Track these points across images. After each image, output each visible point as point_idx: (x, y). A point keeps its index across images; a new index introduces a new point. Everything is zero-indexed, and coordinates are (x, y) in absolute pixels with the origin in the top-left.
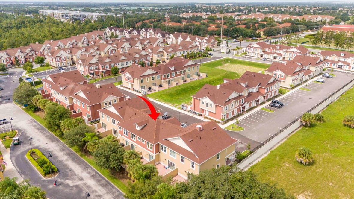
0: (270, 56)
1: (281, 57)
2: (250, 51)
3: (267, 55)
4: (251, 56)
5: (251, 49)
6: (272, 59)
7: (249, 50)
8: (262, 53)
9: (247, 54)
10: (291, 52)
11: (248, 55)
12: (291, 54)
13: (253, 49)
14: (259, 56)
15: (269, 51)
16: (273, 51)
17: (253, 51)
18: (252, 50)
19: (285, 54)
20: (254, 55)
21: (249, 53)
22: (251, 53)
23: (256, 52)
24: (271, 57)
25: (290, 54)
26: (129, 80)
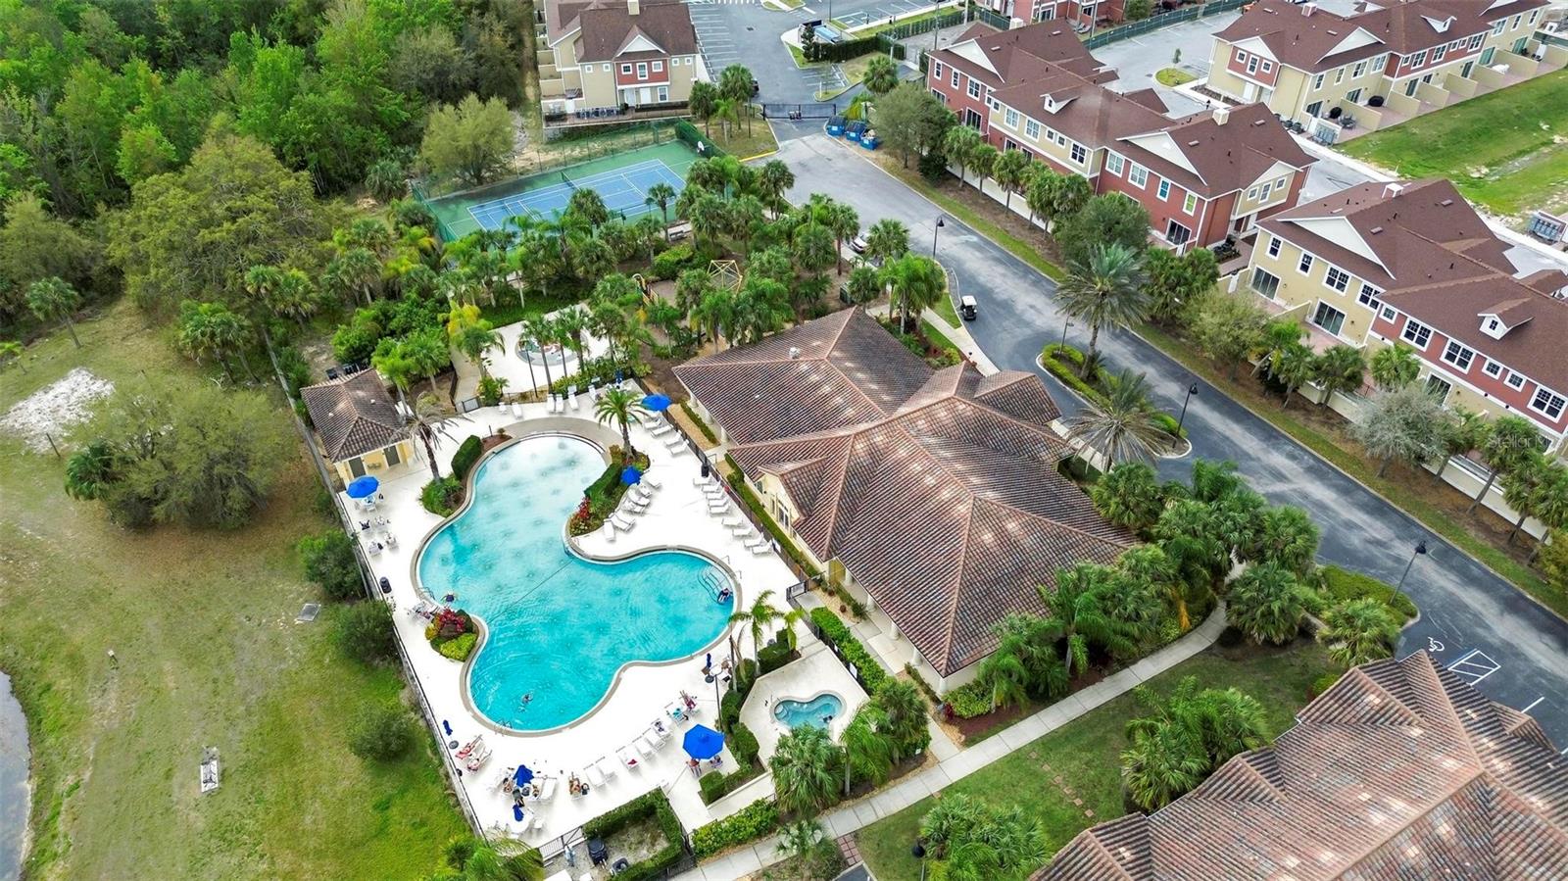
26: (1252, 68)
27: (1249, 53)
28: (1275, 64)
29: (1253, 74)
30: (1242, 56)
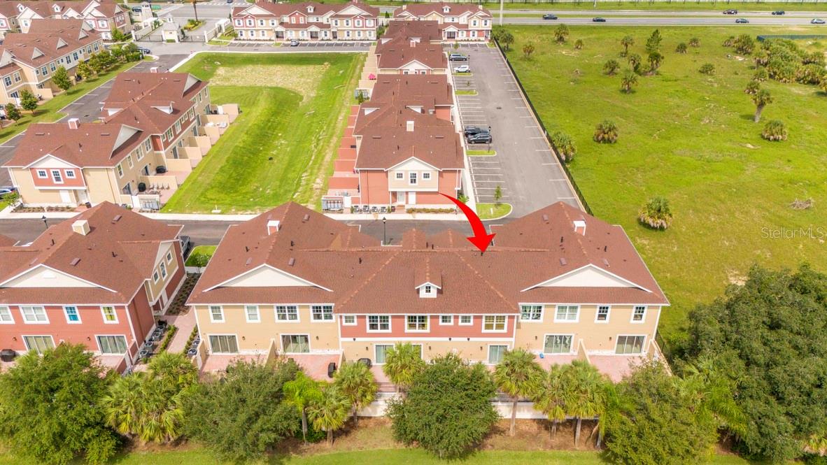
0: (300, 32)
1: (328, 32)
2: (247, 27)
3: (294, 32)
4: (250, 40)
5: (247, 21)
6: (307, 40)
7: (242, 25)
8: (280, 29)
9: (239, 35)
10: (349, 16)
11: (242, 38)
12: (350, 21)
13: (252, 21)
14: (274, 37)
15: (294, 22)
16: (302, 21)
17: (255, 26)
18: (250, 24)
19: (336, 24)
20: (258, 35)
21: (244, 33)
22: (249, 32)
23: (262, 27)
24: (303, 35)
25: (347, 21)
26: (58, 179)
27: (48, 170)
28: (75, 169)
29: (62, 182)
30: (42, 174)
